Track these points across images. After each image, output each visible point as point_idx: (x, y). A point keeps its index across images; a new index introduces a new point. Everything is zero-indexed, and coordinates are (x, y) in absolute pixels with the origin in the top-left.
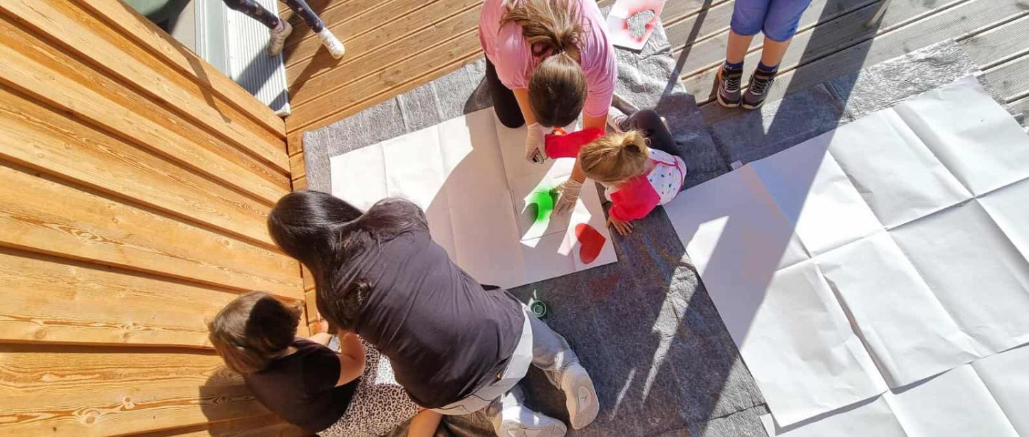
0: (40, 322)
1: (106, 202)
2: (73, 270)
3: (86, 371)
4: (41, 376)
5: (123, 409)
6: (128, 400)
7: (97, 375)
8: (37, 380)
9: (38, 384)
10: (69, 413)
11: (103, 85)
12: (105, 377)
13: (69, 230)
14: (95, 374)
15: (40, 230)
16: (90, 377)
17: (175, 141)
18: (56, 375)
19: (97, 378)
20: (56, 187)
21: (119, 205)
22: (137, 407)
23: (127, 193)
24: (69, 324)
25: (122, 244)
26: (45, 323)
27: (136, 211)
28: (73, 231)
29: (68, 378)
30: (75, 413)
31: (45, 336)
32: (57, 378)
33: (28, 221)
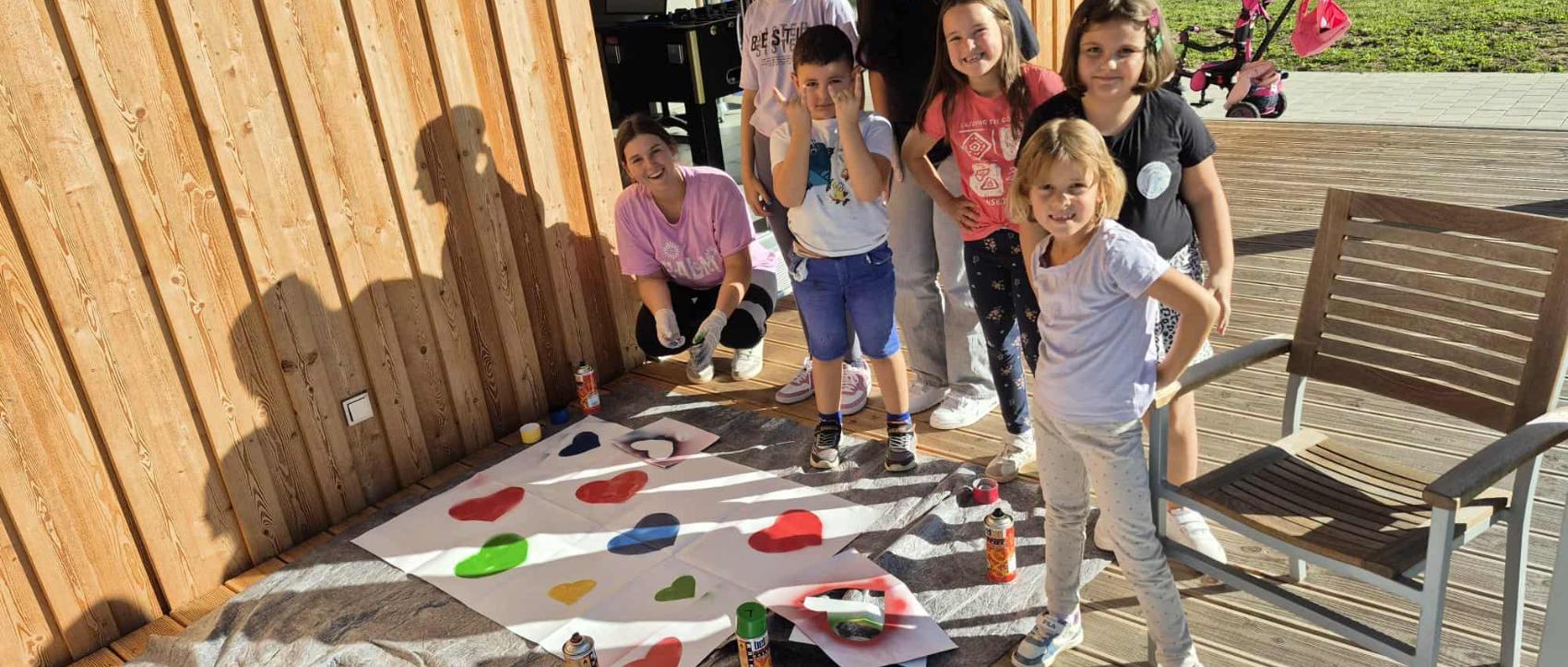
0: (252, 209)
1: (393, 216)
2: (311, 216)
3: (220, 261)
4: (206, 232)
5: (192, 304)
6: (202, 305)
7: (219, 274)
8: (202, 231)
9: (198, 233)
10: (178, 261)
11: (511, 169)
12: (219, 283)
13: (345, 197)
14: (220, 271)
15: (334, 178)
16: (216, 269)
17: (502, 245)
18: (210, 243)
19: (216, 276)
20: (381, 175)
21: (397, 228)
22: (197, 316)
23: (412, 227)
24: (259, 230)
25: (357, 242)
26: (253, 214)
27: (400, 243)
28: (346, 200)
29: (210, 252)
30: (179, 266)
31: (241, 217)
32: (207, 244)
33: (337, 168)
